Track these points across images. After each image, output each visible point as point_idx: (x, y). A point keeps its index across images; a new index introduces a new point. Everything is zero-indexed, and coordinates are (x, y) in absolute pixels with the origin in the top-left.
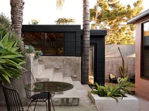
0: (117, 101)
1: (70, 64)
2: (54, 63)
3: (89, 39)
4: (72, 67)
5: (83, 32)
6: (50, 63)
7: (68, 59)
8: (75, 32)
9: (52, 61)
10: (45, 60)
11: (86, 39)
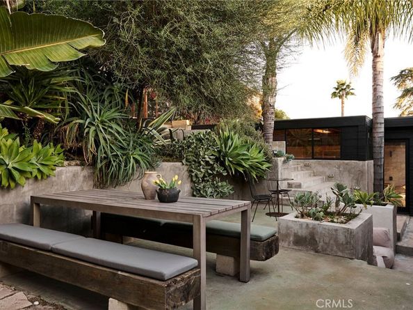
0: (366, 207)
1: (349, 171)
2: (326, 170)
3: (382, 135)
4: (352, 175)
5: (372, 126)
6: (320, 169)
7: (347, 164)
8: (357, 126)
9: (323, 166)
10: (313, 165)
11: (376, 135)
